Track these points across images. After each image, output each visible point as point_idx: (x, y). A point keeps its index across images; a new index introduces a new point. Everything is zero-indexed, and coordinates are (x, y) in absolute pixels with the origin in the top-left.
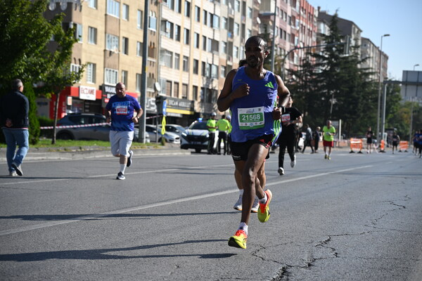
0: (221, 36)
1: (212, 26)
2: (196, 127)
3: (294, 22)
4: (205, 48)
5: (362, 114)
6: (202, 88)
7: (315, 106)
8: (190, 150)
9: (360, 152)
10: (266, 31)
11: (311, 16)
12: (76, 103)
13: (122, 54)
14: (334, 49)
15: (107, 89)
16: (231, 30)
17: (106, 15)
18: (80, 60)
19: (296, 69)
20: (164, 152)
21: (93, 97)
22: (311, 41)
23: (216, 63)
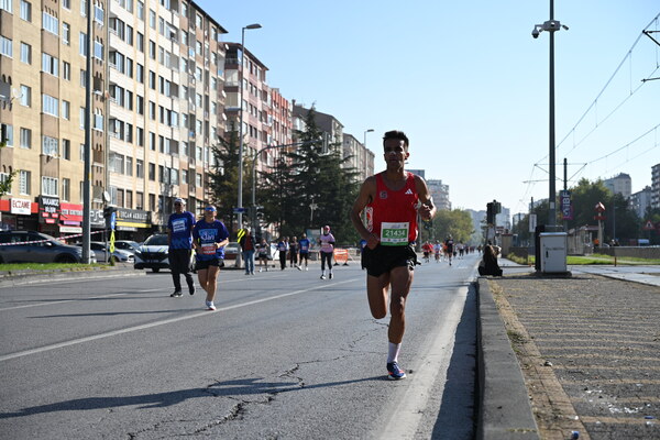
0: (181, 135)
1: (170, 124)
2: (152, 243)
3: (266, 118)
4: (162, 151)
5: (347, 221)
6: (160, 196)
7: (294, 212)
8: (146, 270)
9: (346, 264)
10: (233, 128)
11: (284, 110)
12: (7, 219)
13: (62, 159)
14: (312, 147)
15: (45, 201)
16: (192, 128)
17: (42, 114)
18: (10, 168)
19: (269, 171)
20: (115, 273)
21: (28, 212)
22: (286, 139)
23: (176, 166)
